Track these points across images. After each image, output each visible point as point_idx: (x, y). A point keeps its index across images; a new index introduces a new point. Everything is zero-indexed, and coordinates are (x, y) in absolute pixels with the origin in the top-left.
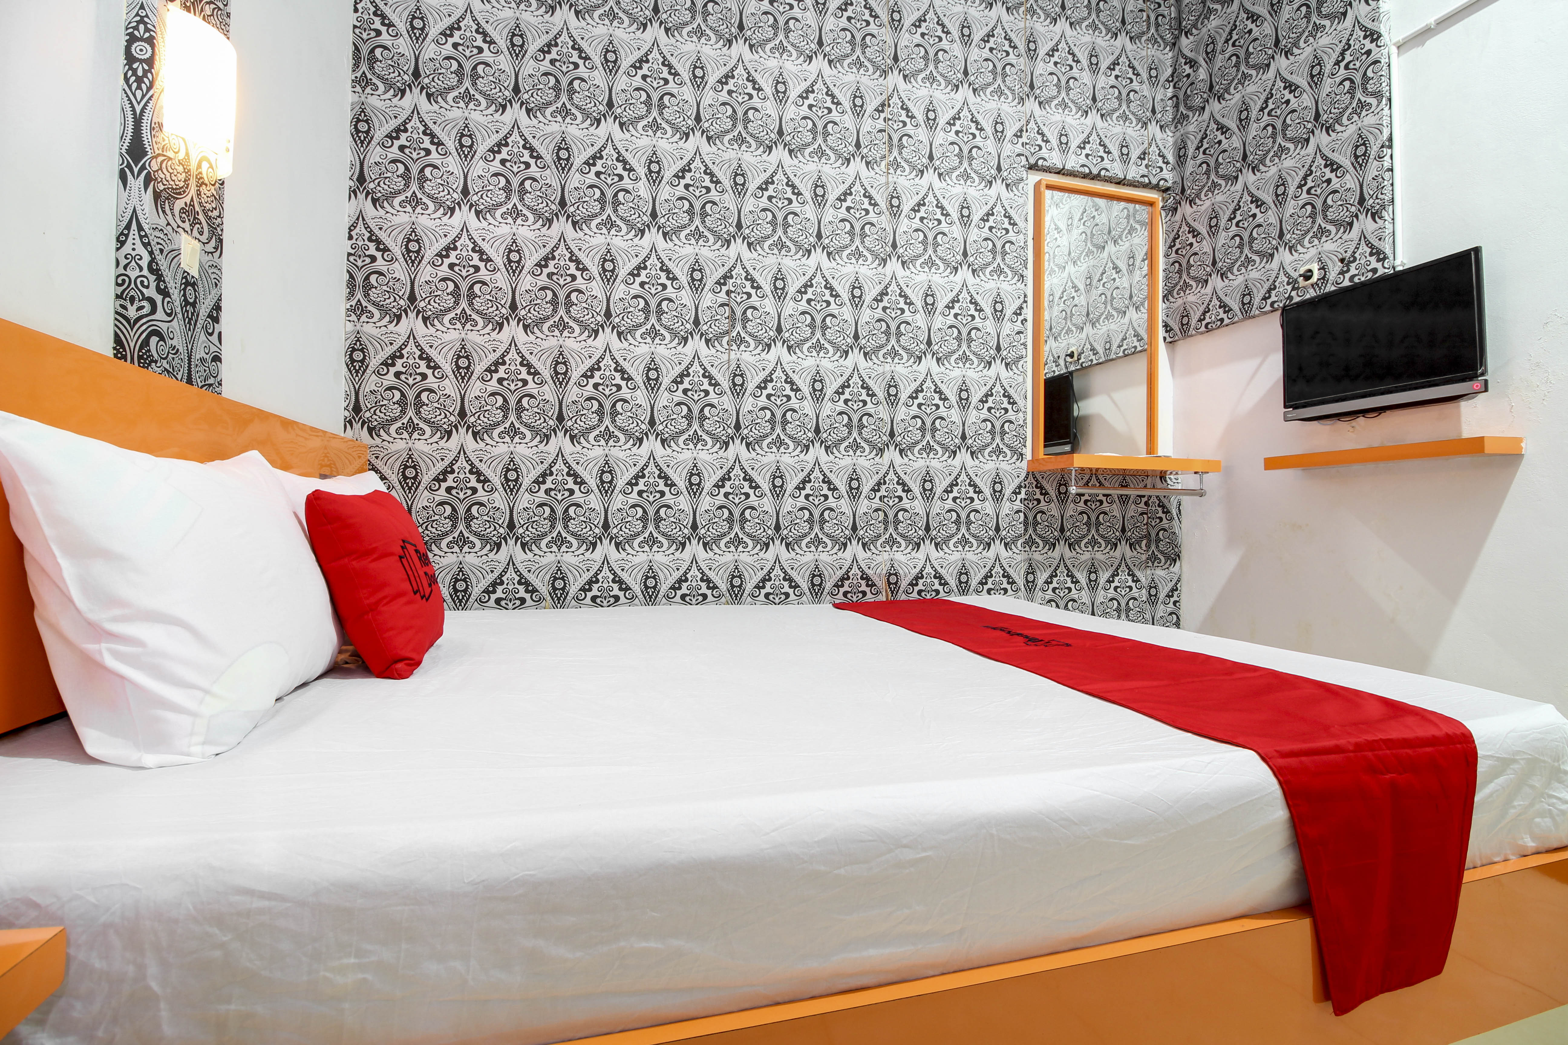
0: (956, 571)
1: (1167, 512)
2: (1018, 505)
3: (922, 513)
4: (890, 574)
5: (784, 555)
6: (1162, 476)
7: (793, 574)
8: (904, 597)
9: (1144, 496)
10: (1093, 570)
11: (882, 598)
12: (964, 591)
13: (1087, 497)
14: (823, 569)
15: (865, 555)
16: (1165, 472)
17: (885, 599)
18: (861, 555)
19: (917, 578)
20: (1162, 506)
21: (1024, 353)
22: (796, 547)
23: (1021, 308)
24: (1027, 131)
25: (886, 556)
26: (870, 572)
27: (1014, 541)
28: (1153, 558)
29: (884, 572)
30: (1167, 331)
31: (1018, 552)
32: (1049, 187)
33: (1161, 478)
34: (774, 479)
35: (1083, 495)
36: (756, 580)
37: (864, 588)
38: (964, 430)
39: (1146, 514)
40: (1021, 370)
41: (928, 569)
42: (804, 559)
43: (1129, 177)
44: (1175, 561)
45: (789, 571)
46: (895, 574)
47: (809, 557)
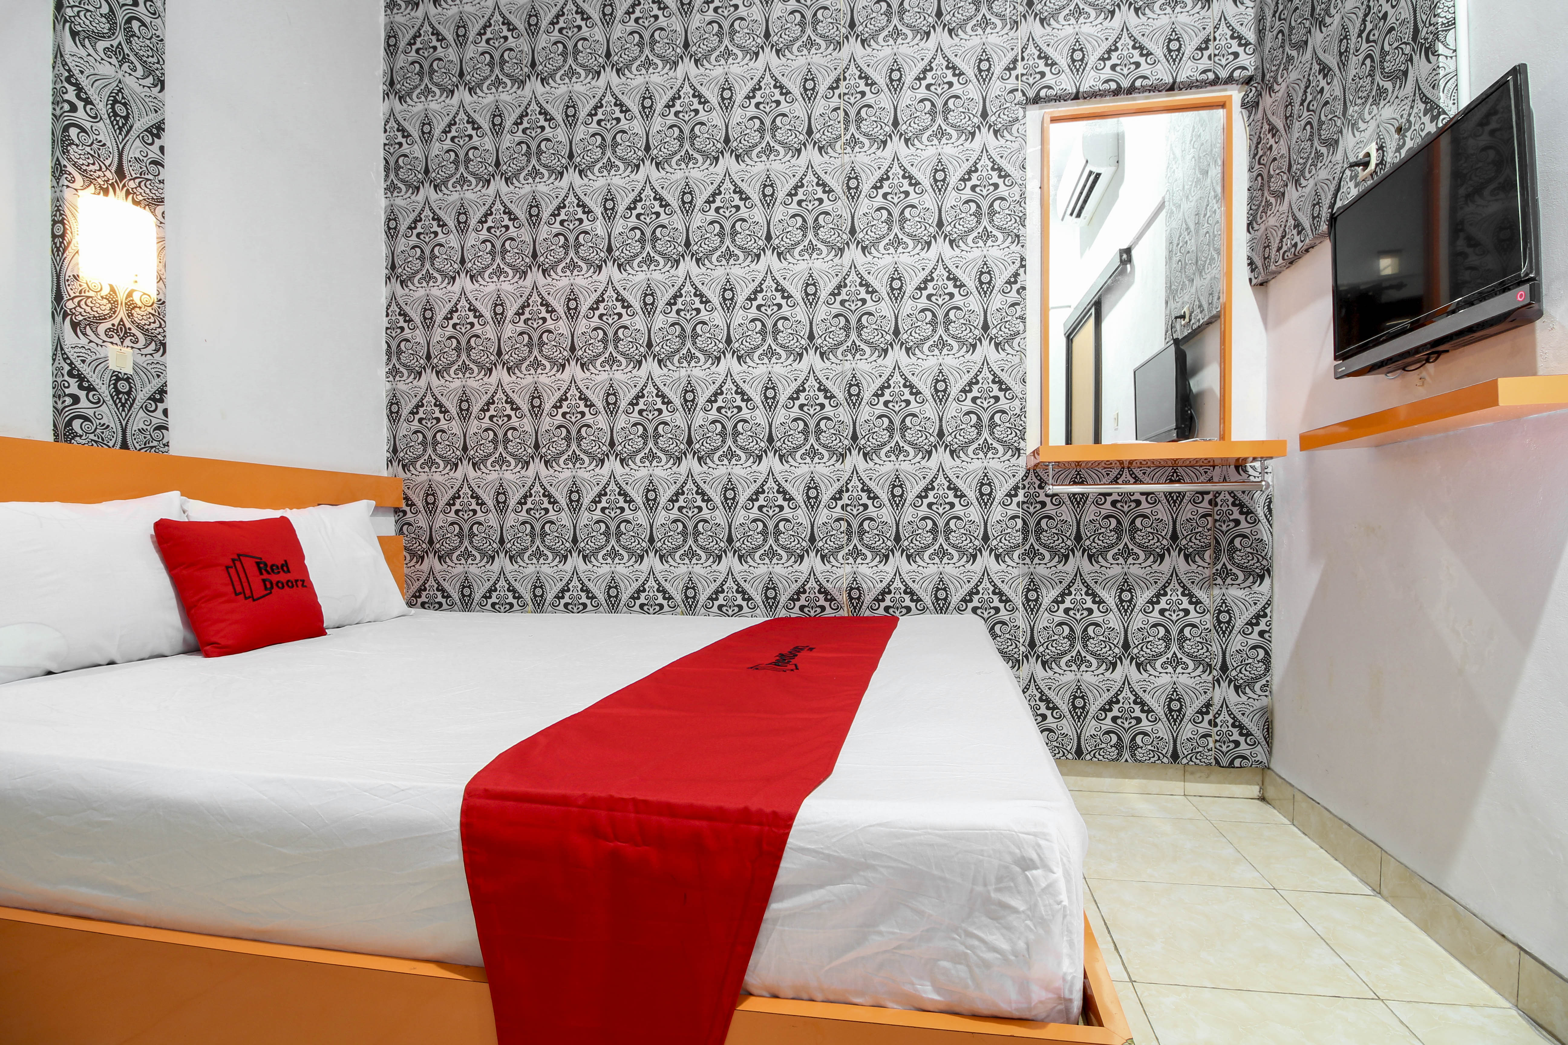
0: (931, 586)
1: (1247, 511)
2: (1013, 509)
3: (891, 521)
4: (852, 589)
5: (737, 567)
6: (1240, 465)
7: (746, 586)
8: (868, 613)
9: (1208, 493)
10: (1125, 587)
11: (844, 613)
12: (941, 609)
13: (1115, 497)
14: (778, 582)
15: (824, 568)
16: (1245, 460)
17: (846, 615)
18: (819, 566)
19: (884, 593)
20: (1241, 506)
21: (1021, 328)
22: (749, 559)
23: (1016, 275)
24: (1023, 59)
25: (848, 569)
26: (829, 586)
27: (1009, 552)
28: (1225, 574)
29: (845, 586)
30: (1252, 271)
31: (1015, 565)
32: (1054, 120)
33: (1237, 468)
34: (726, 491)
35: (1110, 494)
36: (709, 591)
37: (822, 602)
38: (941, 426)
39: (1210, 515)
40: (1017, 348)
41: (898, 584)
42: (757, 572)
43: (1182, 77)
44: (1262, 578)
45: (742, 583)
46: (858, 589)
47: (762, 570)
